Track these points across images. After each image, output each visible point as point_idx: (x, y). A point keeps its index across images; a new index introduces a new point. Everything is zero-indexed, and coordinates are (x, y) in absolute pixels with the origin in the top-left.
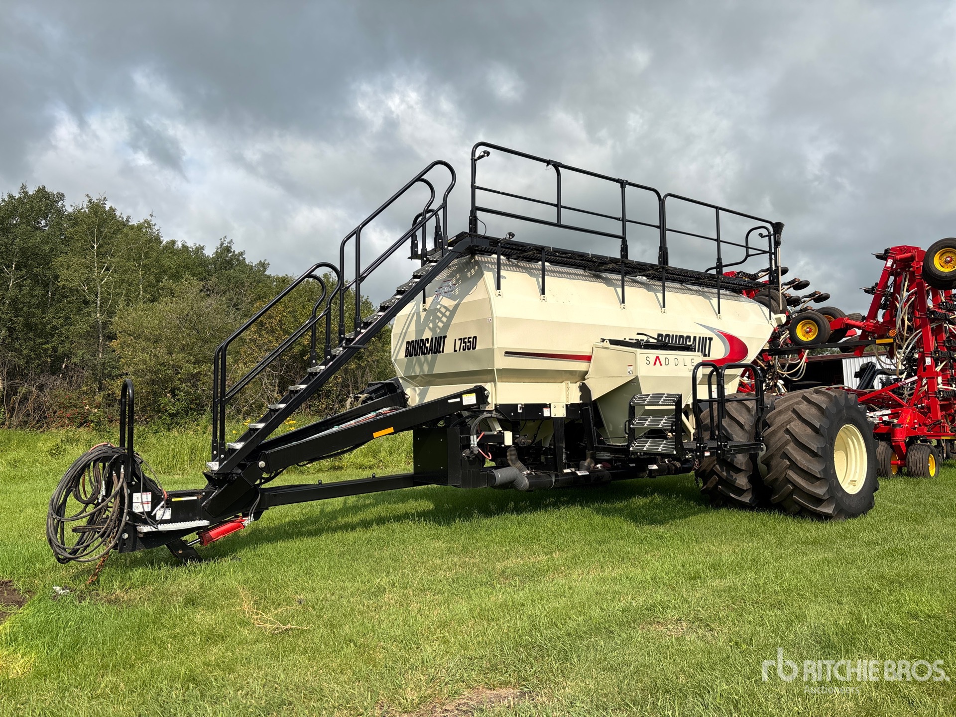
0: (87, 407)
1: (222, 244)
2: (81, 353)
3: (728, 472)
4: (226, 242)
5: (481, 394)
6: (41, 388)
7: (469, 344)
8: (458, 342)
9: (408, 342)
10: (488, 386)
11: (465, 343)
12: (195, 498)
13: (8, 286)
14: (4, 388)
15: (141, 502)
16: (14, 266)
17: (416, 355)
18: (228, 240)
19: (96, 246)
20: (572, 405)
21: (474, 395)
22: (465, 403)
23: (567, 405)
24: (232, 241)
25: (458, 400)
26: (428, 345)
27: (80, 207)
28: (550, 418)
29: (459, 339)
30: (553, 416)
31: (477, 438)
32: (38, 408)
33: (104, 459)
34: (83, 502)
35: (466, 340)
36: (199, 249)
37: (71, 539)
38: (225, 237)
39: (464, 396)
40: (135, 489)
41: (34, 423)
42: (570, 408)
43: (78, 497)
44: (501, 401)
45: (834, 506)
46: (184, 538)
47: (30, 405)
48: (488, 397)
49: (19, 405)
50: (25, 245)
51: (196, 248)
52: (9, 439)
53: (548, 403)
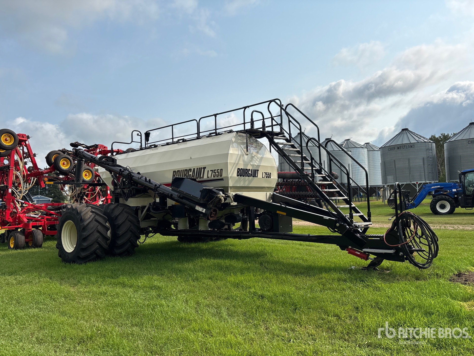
8: (264, 174)
9: (238, 169)
11: (267, 175)
17: (243, 176)
26: (250, 172)
29: (264, 173)
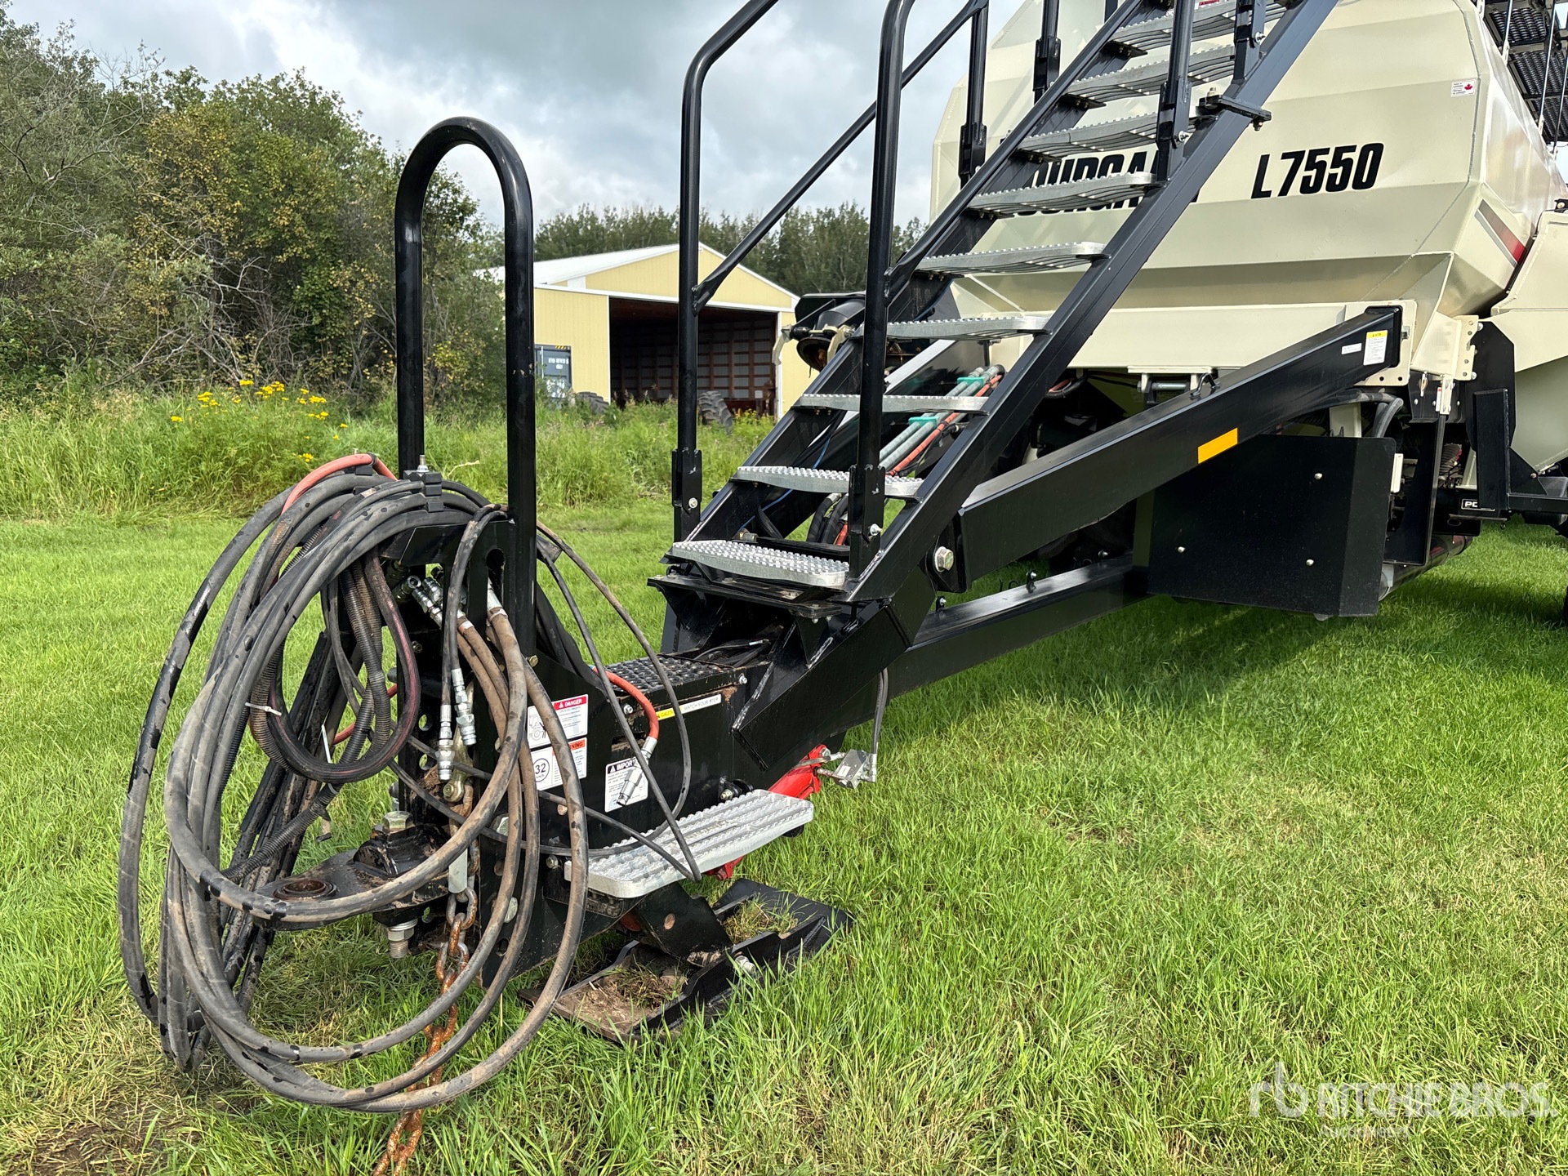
7: (1339, 171)
12: (716, 700)
30: (1442, 411)
35: (1328, 159)
42: (1454, 391)
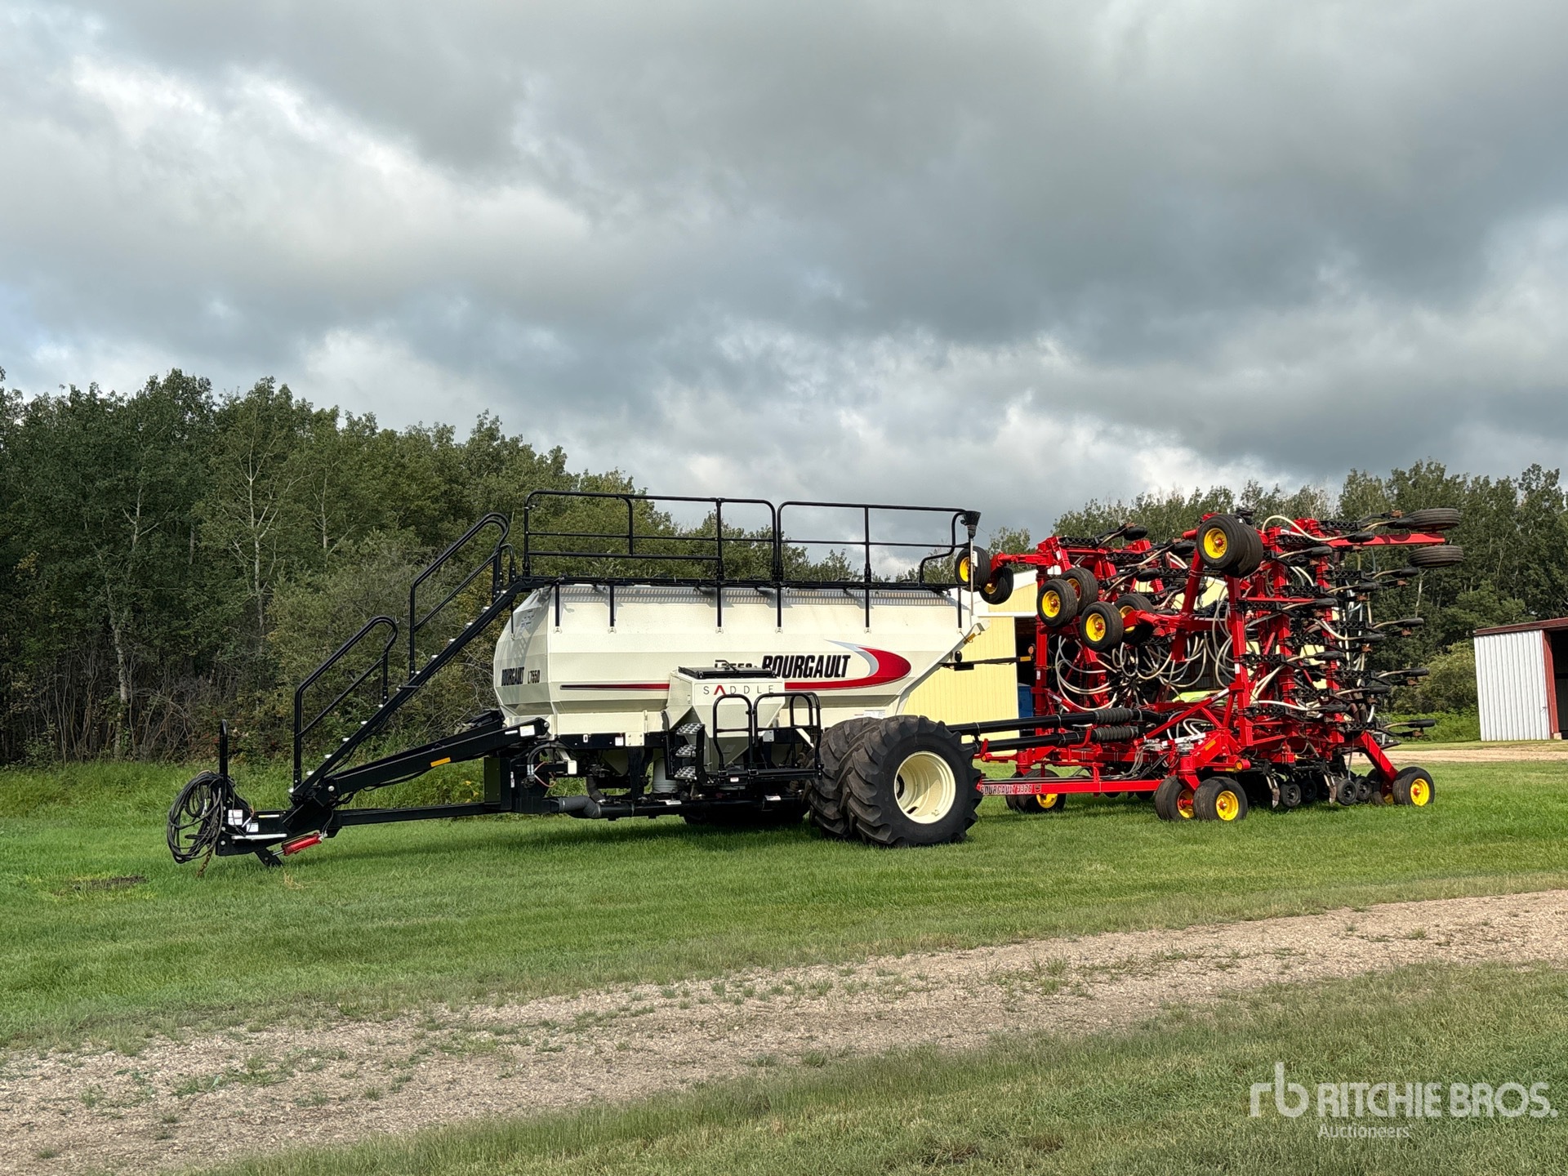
0: (235, 731)
1: (481, 424)
2: (232, 647)
3: (819, 802)
4: (488, 421)
5: (540, 726)
6: (180, 698)
7: (536, 677)
8: (530, 675)
9: (503, 671)
10: (549, 719)
11: (533, 675)
12: (278, 816)
13: (131, 542)
14: (129, 700)
15: (235, 817)
16: (138, 509)
17: (508, 684)
18: (491, 417)
19: (251, 480)
20: (652, 734)
21: (532, 727)
22: (522, 734)
23: (646, 735)
24: (497, 419)
25: (516, 732)
26: (514, 675)
27: (234, 396)
28: (624, 747)
29: (531, 672)
30: (627, 745)
31: (535, 767)
32: (177, 727)
33: (207, 783)
34: (192, 815)
35: (534, 673)
36: (444, 433)
37: (186, 845)
38: (487, 412)
39: (521, 728)
40: (229, 807)
41: (171, 752)
42: (649, 737)
43: (188, 811)
44: (560, 733)
45: (889, 834)
46: (269, 848)
47: (164, 726)
48: (547, 728)
49: (150, 724)
50: (154, 479)
51: (438, 432)
52: (138, 776)
53: (621, 732)
